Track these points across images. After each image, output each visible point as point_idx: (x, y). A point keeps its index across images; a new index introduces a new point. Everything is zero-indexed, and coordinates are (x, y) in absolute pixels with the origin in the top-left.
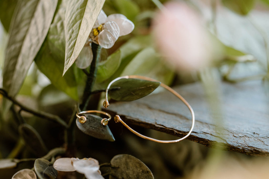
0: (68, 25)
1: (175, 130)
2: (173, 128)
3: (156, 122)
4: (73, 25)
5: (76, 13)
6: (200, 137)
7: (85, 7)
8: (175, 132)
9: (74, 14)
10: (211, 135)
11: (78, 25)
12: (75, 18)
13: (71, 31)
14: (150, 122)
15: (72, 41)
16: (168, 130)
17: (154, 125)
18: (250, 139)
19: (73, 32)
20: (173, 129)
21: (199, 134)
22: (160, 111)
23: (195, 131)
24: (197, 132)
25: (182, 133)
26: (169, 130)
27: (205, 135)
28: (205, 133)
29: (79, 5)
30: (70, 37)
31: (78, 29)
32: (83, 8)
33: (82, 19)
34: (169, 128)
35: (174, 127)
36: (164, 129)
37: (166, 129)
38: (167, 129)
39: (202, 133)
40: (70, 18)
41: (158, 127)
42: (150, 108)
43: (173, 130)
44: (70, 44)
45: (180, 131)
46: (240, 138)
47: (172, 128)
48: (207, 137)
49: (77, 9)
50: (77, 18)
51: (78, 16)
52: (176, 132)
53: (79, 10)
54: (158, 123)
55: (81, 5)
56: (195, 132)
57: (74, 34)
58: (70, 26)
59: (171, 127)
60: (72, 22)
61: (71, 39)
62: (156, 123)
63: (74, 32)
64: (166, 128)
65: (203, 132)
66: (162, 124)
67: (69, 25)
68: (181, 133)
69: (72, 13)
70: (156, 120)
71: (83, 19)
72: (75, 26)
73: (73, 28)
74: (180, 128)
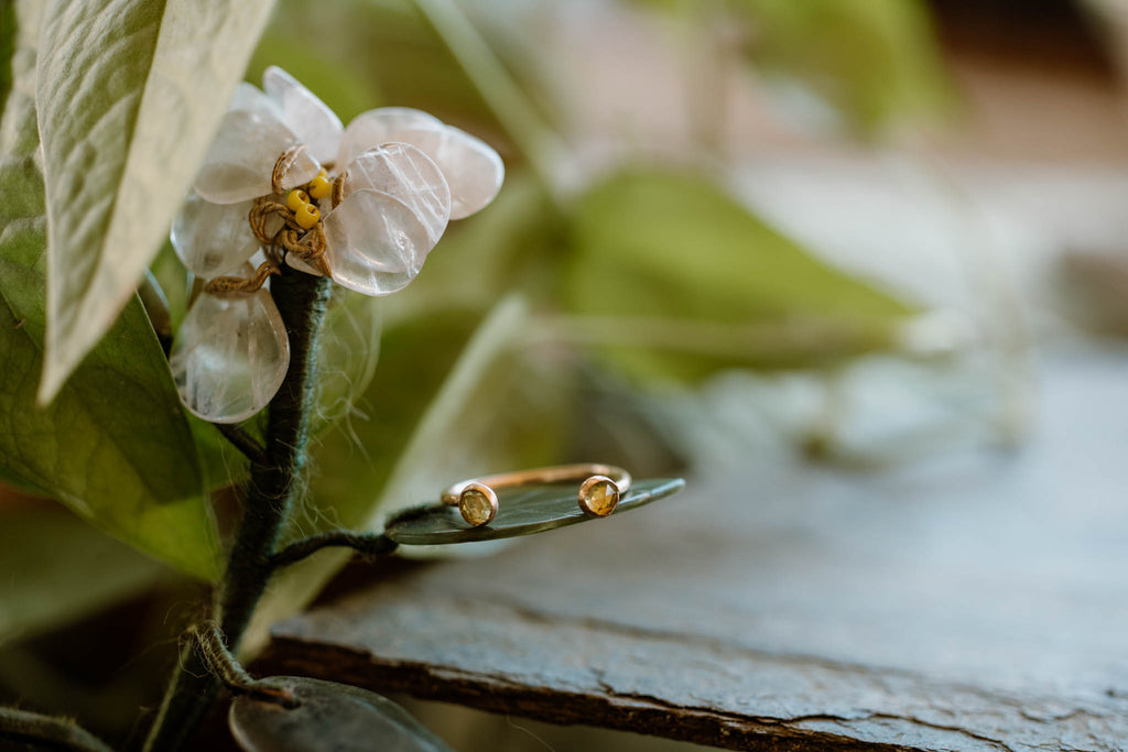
0: (55, 123)
1: (725, 718)
2: (714, 709)
3: (606, 681)
4: (90, 124)
5: (107, 56)
6: (868, 739)
7: (154, 25)
8: (731, 724)
9: (88, 63)
10: (915, 721)
11: (122, 121)
12: (101, 84)
13: (76, 154)
14: (574, 690)
15: (87, 206)
16: (686, 718)
17: (603, 702)
18: (1110, 724)
19: (89, 159)
20: (709, 710)
21: (854, 725)
22: (593, 624)
23: (830, 712)
24: (842, 716)
25: (767, 728)
26: (692, 717)
27: (885, 729)
28: (879, 715)
29: (116, 16)
30: (77, 186)
31: (121, 139)
32: (144, 33)
33: (143, 90)
34: (687, 708)
35: (710, 702)
36: (665, 713)
37: (674, 716)
38: (682, 713)
39: (869, 719)
40: (65, 86)
41: (627, 710)
42: (532, 616)
43: (715, 715)
44: (74, 224)
45: (755, 720)
46: (1062, 723)
47: (706, 705)
48: (902, 734)
49: (111, 38)
50: (112, 85)
51: (116, 74)
52: (736, 725)
53: (121, 44)
54: (618, 688)
55: (127, 16)
56: (834, 718)
57: (101, 170)
58: (71, 125)
59: (697, 704)
60: (82, 107)
61: (82, 197)
62: (609, 690)
63: (99, 158)
64: (676, 711)
65: (868, 711)
66: (642, 691)
67: (63, 127)
68: (762, 731)
69: (80, 59)
70: (600, 674)
71: (150, 87)
72: (102, 124)
73: (93, 135)
74: (746, 704)
